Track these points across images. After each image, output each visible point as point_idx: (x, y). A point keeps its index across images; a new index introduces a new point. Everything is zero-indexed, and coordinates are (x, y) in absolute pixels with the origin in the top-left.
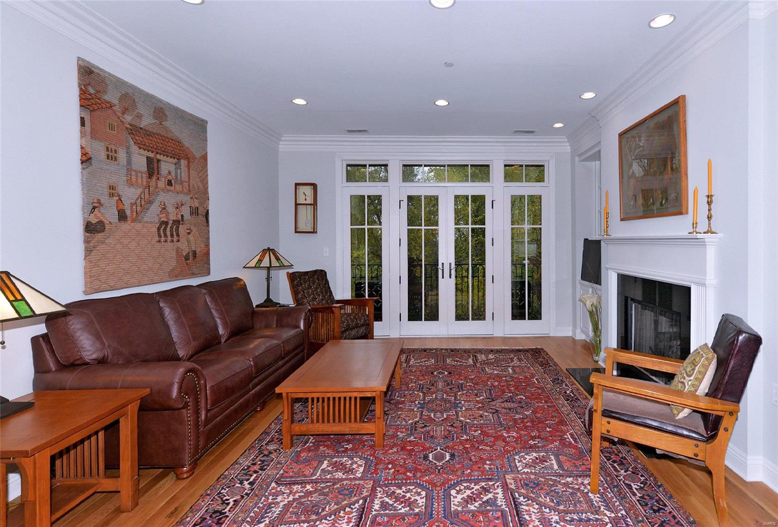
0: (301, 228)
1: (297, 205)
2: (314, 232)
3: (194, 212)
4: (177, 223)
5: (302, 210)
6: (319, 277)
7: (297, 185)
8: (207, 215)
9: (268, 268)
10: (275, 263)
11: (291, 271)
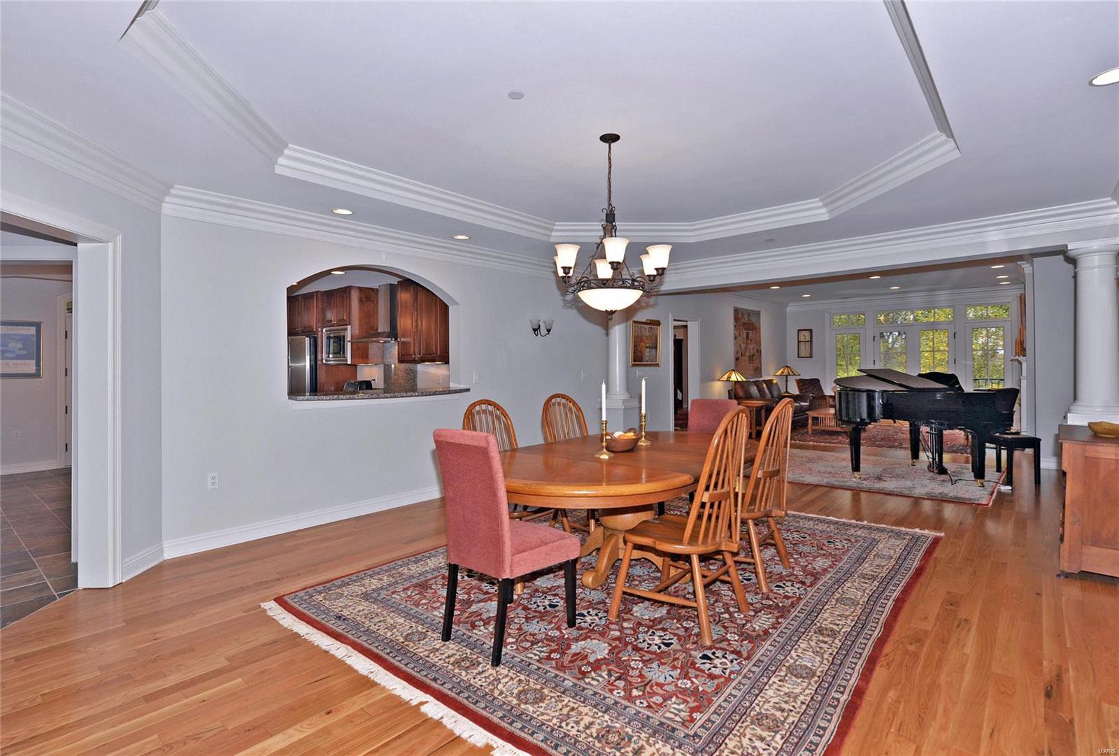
0: (802, 355)
1: (799, 342)
2: (811, 357)
3: (757, 351)
4: (753, 356)
5: (802, 346)
6: (816, 383)
7: (799, 330)
8: (761, 352)
9: (787, 376)
10: (791, 373)
11: (798, 378)
